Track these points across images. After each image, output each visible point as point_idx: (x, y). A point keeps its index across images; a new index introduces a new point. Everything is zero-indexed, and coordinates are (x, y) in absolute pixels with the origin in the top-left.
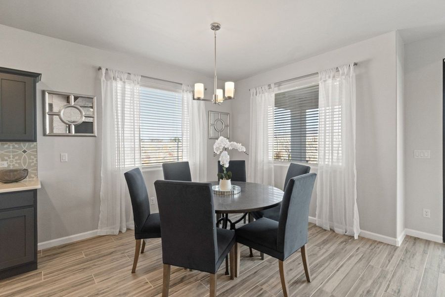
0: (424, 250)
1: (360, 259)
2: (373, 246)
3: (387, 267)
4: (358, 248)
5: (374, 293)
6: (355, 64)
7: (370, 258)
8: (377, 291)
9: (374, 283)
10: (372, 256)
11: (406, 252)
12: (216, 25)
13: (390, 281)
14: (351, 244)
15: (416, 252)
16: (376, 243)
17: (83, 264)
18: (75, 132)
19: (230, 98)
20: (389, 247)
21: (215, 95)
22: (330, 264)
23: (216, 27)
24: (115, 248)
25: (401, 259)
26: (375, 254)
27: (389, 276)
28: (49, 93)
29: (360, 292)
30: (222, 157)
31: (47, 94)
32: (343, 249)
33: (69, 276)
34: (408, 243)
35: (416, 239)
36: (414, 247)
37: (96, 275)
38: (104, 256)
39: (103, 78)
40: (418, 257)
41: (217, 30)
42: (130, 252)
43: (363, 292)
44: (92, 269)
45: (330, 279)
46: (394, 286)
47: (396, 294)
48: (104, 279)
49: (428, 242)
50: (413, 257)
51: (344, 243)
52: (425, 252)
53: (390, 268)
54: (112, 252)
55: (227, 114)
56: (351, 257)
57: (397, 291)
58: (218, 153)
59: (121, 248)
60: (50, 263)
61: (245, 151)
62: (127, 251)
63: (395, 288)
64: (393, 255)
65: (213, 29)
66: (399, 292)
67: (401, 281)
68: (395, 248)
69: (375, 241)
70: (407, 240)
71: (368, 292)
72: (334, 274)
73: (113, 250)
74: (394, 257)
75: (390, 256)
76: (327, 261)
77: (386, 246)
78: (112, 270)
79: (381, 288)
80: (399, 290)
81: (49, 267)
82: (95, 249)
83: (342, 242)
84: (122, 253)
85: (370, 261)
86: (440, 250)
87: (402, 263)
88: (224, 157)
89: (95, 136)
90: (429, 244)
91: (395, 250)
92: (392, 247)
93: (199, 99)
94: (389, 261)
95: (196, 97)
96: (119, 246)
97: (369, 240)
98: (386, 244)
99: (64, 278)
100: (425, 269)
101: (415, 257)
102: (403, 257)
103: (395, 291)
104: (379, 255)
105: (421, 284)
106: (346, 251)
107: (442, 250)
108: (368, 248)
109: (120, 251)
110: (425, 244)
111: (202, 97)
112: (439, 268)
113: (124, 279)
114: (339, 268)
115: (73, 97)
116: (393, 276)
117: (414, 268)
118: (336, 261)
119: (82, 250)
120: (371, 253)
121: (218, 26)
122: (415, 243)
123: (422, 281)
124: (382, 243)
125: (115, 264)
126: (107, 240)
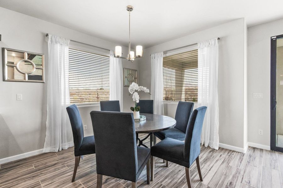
0: (260, 155)
1: (223, 162)
2: (230, 154)
3: (240, 166)
4: (221, 155)
5: (234, 184)
6: (219, 39)
7: (229, 161)
8: (236, 183)
9: (233, 177)
10: (230, 160)
11: (250, 157)
12: (130, 7)
13: (243, 176)
14: (216, 153)
15: (256, 156)
16: (231, 152)
17: (33, 173)
18: (28, 79)
19: (139, 56)
20: (240, 153)
21: (129, 55)
22: (204, 166)
23: (130, 9)
24: (58, 160)
25: (247, 161)
26: (232, 159)
27: (242, 173)
28: (8, 50)
29: (225, 183)
30: (135, 96)
31: (6, 51)
32: (211, 156)
33: (22, 183)
34: (250, 151)
35: (254, 148)
36: (254, 153)
37: (42, 181)
38: (50, 167)
39: (49, 42)
40: (257, 159)
41: (131, 11)
42: (69, 163)
43: (228, 184)
44: (39, 177)
45: (205, 176)
46: (246, 179)
47: (248, 184)
48: (48, 183)
49: (262, 150)
50: (254, 160)
51: (212, 152)
52: (261, 156)
53: (242, 167)
54: (56, 164)
55: (136, 71)
56: (217, 161)
57: (248, 182)
58: (132, 93)
59: (62, 160)
60: (7, 174)
61: (149, 92)
62: (67, 162)
63: (247, 180)
64: (243, 159)
65: (128, 10)
66: (249, 183)
67: (250, 175)
68: (243, 154)
69: (231, 150)
70: (249, 149)
71: (231, 183)
72: (208, 172)
73: (56, 162)
74: (243, 160)
75: (241, 160)
76: (202, 164)
77: (237, 153)
78: (54, 177)
79: (238, 181)
80: (249, 181)
81: (6, 176)
82: (42, 162)
83: (210, 152)
84: (63, 164)
85: (229, 163)
86: (270, 154)
87: (249, 164)
88: (136, 96)
89: (43, 82)
90: (262, 152)
91: (243, 156)
92: (241, 154)
93: (118, 57)
94: (241, 163)
95: (116, 55)
96: (60, 159)
97: (226, 150)
98: (237, 152)
99: (17, 184)
100: (263, 167)
101: (256, 159)
102: (249, 160)
103: (247, 182)
104: (234, 159)
105: (262, 176)
106: (213, 157)
107: (271, 154)
108: (227, 155)
109: (61, 162)
110: (260, 151)
111: (120, 55)
112: (271, 166)
113: (64, 183)
114: (211, 169)
115: (27, 54)
116: (244, 172)
117: (256, 166)
118: (208, 163)
119: (33, 163)
120: (229, 158)
121: (131, 8)
122: (254, 151)
123: (262, 174)
124: (235, 151)
125: (57, 172)
126: (51, 156)
